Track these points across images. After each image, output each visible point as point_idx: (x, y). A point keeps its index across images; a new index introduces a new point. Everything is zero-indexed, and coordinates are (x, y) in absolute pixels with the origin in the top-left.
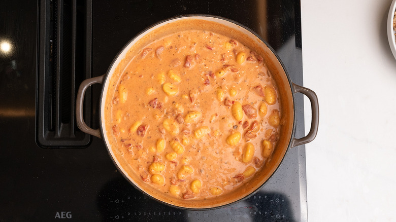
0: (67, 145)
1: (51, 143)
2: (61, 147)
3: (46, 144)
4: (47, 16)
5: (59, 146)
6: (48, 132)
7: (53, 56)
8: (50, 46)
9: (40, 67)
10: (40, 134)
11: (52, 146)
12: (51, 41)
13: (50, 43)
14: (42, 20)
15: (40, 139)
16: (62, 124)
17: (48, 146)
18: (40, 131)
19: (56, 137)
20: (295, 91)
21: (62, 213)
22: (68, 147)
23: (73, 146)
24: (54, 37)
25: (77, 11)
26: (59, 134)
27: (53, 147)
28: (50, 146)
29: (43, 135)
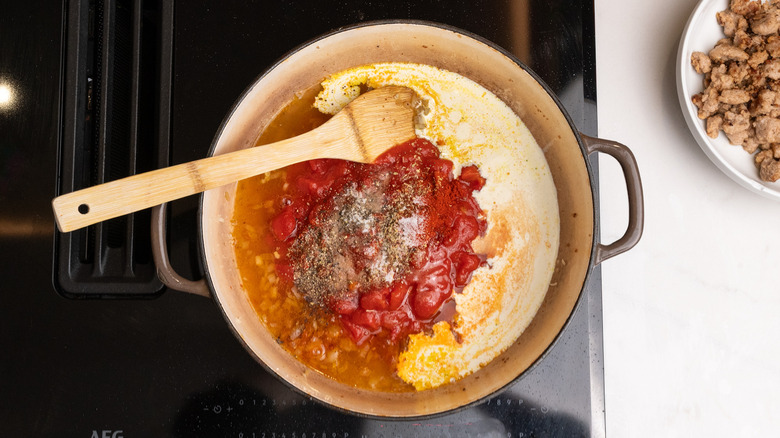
0: (119, 291)
1: (84, 288)
2: (103, 297)
3: (75, 290)
4: (81, 30)
5: (101, 295)
6: (78, 265)
7: (93, 111)
8: (88, 89)
9: (66, 133)
10: (62, 269)
11: (87, 294)
12: (90, 80)
13: (88, 84)
14: (71, 38)
15: (62, 280)
16: (108, 248)
17: (78, 295)
18: (62, 263)
19: (94, 275)
20: (589, 149)
21: (104, 433)
22: (120, 296)
23: (129, 295)
24: (95, 71)
25: (144, 19)
26: (101, 268)
27: (88, 296)
28: (83, 294)
29: (70, 269)
